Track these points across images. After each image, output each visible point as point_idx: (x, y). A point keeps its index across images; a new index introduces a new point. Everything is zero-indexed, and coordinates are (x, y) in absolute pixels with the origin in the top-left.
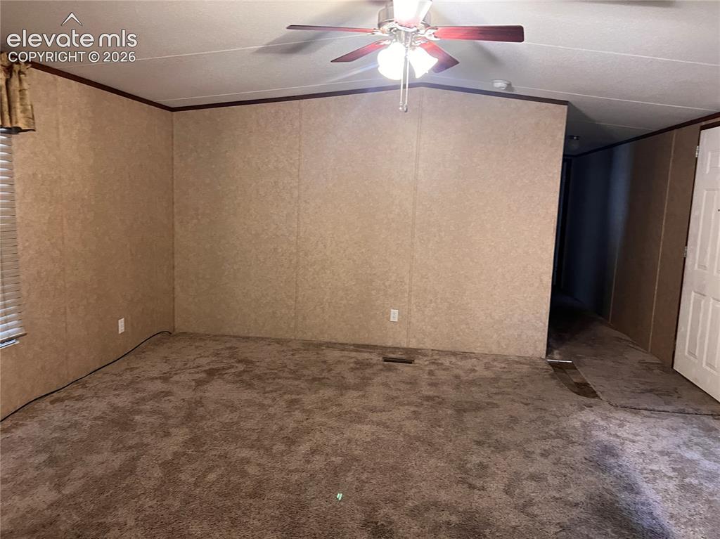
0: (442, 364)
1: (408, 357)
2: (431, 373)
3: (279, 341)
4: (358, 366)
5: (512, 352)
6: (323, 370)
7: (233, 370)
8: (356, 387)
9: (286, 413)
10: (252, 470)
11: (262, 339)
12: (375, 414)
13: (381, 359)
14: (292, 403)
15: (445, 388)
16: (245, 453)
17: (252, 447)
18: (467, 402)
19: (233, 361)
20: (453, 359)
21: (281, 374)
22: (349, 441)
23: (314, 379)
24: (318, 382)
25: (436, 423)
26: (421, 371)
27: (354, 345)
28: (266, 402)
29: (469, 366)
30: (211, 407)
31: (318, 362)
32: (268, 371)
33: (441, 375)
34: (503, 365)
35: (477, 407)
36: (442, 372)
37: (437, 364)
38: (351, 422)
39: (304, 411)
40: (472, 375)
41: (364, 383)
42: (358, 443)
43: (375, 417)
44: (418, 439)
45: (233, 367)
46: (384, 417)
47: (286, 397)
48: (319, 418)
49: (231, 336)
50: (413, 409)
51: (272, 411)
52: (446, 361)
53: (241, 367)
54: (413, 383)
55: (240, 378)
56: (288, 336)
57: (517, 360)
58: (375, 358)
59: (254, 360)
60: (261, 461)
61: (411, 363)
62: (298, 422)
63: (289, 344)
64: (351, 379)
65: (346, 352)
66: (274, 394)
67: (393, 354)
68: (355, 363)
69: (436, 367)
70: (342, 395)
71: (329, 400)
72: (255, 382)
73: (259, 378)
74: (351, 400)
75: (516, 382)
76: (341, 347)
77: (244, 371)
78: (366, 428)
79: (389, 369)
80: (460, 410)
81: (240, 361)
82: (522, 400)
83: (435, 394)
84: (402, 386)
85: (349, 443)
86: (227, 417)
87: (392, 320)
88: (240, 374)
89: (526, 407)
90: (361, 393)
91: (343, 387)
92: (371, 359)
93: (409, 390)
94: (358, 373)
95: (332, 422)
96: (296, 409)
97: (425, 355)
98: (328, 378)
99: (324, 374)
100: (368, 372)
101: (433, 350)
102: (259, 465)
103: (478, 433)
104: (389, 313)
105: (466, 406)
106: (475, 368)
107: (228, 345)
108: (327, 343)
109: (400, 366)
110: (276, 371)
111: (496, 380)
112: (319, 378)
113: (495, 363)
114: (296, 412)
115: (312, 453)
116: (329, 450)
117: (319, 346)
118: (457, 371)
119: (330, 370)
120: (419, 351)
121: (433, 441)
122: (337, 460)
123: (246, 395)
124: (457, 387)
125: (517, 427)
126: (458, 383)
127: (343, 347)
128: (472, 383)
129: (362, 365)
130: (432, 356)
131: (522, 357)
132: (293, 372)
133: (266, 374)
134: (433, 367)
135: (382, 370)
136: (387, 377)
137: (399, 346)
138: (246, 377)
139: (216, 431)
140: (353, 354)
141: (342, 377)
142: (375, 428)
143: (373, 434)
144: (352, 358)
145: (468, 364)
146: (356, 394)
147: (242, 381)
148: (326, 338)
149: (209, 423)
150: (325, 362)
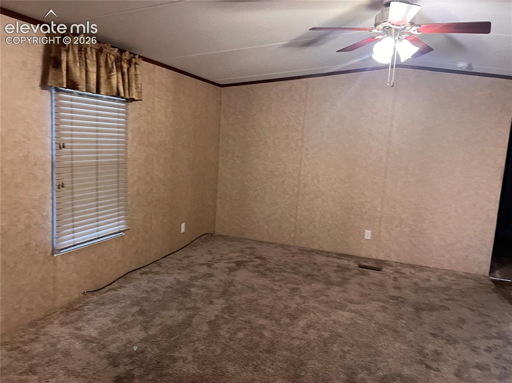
0: (404, 273)
1: (377, 266)
2: (395, 279)
3: (282, 246)
4: (339, 269)
5: (460, 269)
6: (314, 269)
7: (253, 263)
8: (339, 284)
9: (290, 297)
10: (267, 334)
11: (272, 243)
12: (353, 305)
13: (356, 265)
14: (294, 290)
15: (406, 291)
16: (262, 321)
17: (267, 318)
18: (423, 304)
19: (252, 257)
20: (413, 271)
21: (284, 269)
22: (335, 322)
23: (308, 275)
24: (310, 277)
25: (400, 317)
26: (387, 277)
27: (336, 254)
28: (275, 288)
29: (426, 277)
30: (239, 287)
31: (310, 263)
32: (276, 266)
33: (403, 281)
34: (452, 278)
35: (432, 308)
36: (404, 279)
37: (400, 273)
38: (336, 308)
39: (301, 297)
40: (427, 284)
41: (344, 282)
42: (341, 324)
43: (353, 307)
44: (386, 327)
45: (252, 261)
46: (359, 307)
47: (289, 285)
48: (312, 303)
49: (251, 240)
50: (381, 304)
51: (279, 294)
52: (407, 271)
53: (258, 262)
54: (381, 285)
55: (257, 269)
56: (289, 243)
57: (464, 275)
58: (352, 264)
59: (266, 257)
60: (273, 328)
61: (379, 270)
62: (298, 304)
63: (290, 248)
64: (334, 278)
65: (331, 258)
66: (281, 283)
67: (366, 262)
68: (337, 266)
69: (400, 275)
70: (328, 289)
71: (319, 291)
72: (268, 273)
73: (270, 270)
74: (334, 293)
75: (463, 292)
76: (327, 254)
77: (260, 265)
78: (347, 314)
79: (363, 274)
80: (418, 309)
81: (257, 258)
82: (470, 307)
83: (399, 295)
84: (374, 287)
85: (334, 323)
86: (250, 295)
87: (366, 238)
88: (257, 266)
89: (472, 312)
90: (341, 289)
91: (329, 283)
92: (349, 265)
93: (378, 290)
94: (340, 274)
95: (322, 307)
96: (297, 295)
97: (391, 266)
98: (318, 276)
99: (315, 272)
100: (347, 274)
101: (396, 262)
102: (272, 331)
103: (434, 328)
104: (363, 233)
105: (423, 306)
106: (430, 279)
107: (249, 246)
108: (316, 250)
109: (371, 272)
110: (281, 267)
111: (448, 289)
112: (312, 275)
113: (446, 277)
114: (297, 297)
115: (308, 327)
116: (320, 327)
117: (311, 252)
118: (416, 280)
119: (319, 270)
120: (386, 262)
121: (397, 330)
122: (326, 334)
123: (262, 281)
124: (416, 292)
125: (465, 327)
126: (417, 288)
127: (328, 254)
128: (428, 289)
129: (342, 269)
130: (396, 266)
131: (469, 273)
132: (294, 269)
133: (274, 268)
134: (396, 275)
135: (357, 274)
136: (362, 279)
137: (370, 257)
138: (261, 269)
139: (243, 304)
140: (336, 260)
141: (329, 276)
142: (353, 315)
143: (352, 319)
144: (334, 263)
145: (424, 275)
146: (338, 289)
147: (259, 271)
148: (316, 247)
149: (238, 298)
150: (315, 264)
